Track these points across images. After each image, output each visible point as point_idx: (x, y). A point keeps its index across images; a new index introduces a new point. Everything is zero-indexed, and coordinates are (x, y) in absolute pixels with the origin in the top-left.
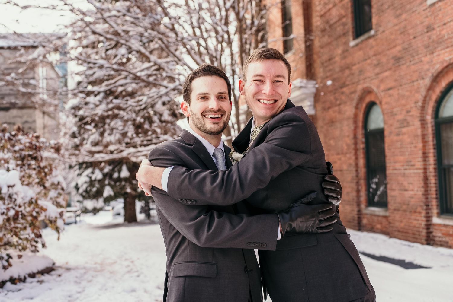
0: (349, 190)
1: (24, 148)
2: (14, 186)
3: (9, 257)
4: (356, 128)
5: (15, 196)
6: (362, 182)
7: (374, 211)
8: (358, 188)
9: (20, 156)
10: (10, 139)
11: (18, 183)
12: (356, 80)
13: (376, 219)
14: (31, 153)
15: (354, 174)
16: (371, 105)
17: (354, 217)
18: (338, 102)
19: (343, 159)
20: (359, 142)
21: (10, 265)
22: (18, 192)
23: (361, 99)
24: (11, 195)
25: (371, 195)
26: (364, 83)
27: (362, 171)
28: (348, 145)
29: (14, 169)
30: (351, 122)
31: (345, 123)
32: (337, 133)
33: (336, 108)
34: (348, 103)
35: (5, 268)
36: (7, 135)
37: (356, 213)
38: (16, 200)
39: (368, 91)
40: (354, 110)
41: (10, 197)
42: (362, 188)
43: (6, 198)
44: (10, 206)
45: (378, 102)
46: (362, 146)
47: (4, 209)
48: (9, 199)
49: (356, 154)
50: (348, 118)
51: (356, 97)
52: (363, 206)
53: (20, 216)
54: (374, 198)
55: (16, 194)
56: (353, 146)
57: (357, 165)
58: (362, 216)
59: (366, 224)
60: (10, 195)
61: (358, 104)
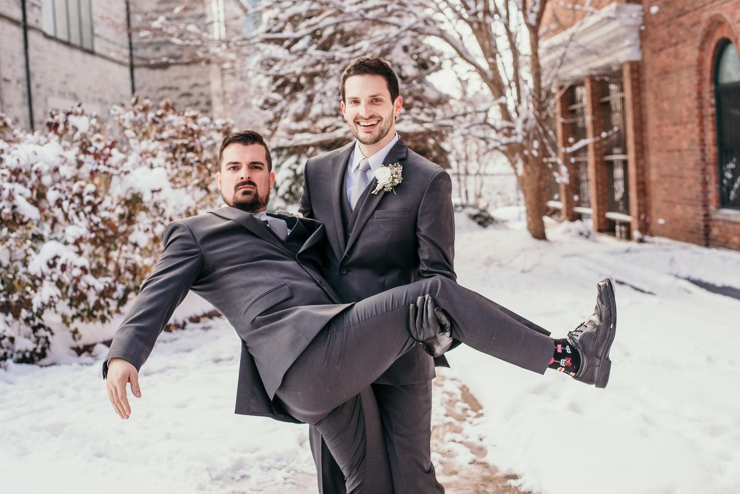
0: (691, 181)
1: (176, 134)
2: (160, 190)
4: (701, 82)
5: (162, 206)
6: (711, 169)
7: (728, 215)
8: (704, 179)
9: (171, 147)
10: (154, 122)
11: (167, 186)
12: (700, 4)
13: (731, 227)
14: (186, 141)
15: (698, 155)
16: (724, 44)
17: (698, 224)
18: (674, 40)
19: (682, 132)
20: (706, 104)
22: (167, 199)
23: (708, 34)
24: (157, 203)
25: (724, 189)
26: (712, 8)
27: (711, 151)
28: (689, 110)
29: (159, 166)
30: (693, 71)
31: (685, 74)
32: (673, 90)
33: (672, 50)
34: (689, 42)
36: (151, 115)
37: (701, 218)
38: (164, 211)
39: (717, 22)
40: (696, 53)
41: (156, 206)
42: (711, 178)
43: (151, 208)
44: (156, 219)
45: (732, 39)
46: (710, 111)
47: (148, 224)
48: (155, 209)
49: (701, 124)
50: (689, 67)
51: (700, 30)
52: (712, 207)
54: (729, 194)
55: (164, 201)
56: (696, 112)
57: (702, 141)
58: (711, 224)
59: (717, 236)
60: (155, 203)
61: (703, 43)
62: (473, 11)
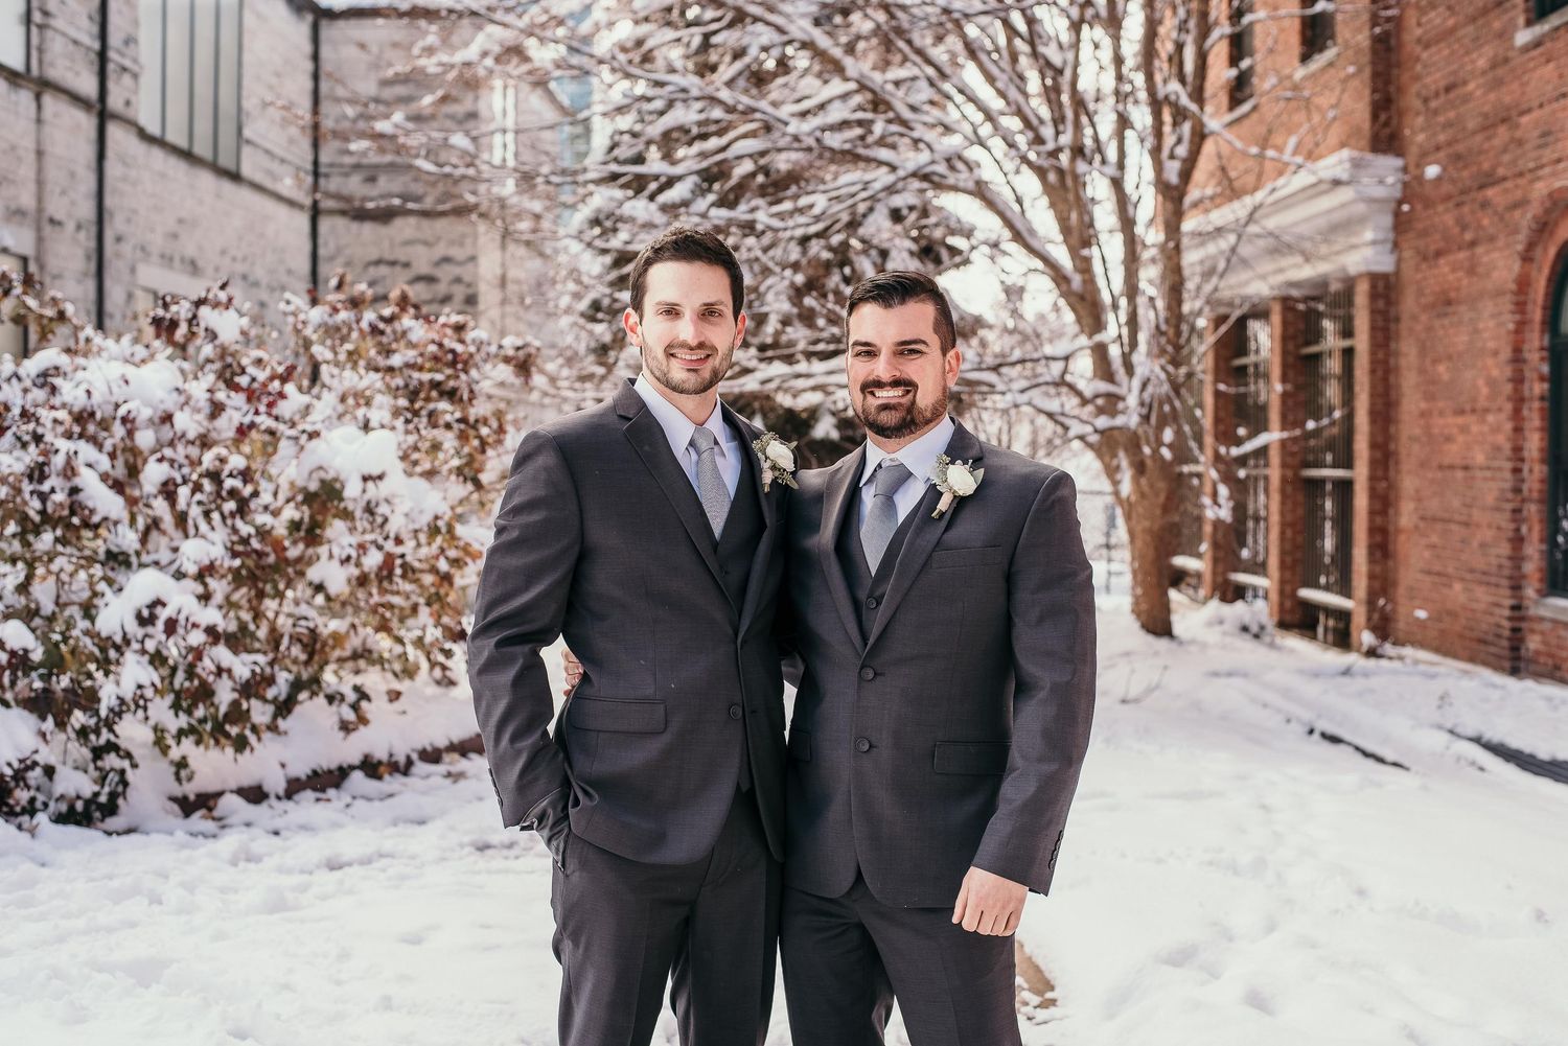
0: (1487, 534)
1: (418, 361)
2: (380, 477)
3: (362, 694)
4: (1521, 327)
5: (383, 509)
6: (1532, 510)
8: (1517, 530)
9: (407, 386)
10: (375, 331)
11: (395, 469)
12: (1531, 165)
14: (439, 377)
15: (1506, 480)
17: (1499, 626)
18: (1468, 236)
19: (1475, 428)
20: (1529, 374)
21: (363, 720)
22: (394, 496)
23: (1543, 228)
24: (373, 504)
25: (1559, 555)
26: (1554, 174)
27: (1536, 473)
28: (1492, 383)
29: (383, 427)
30: (1506, 304)
31: (1488, 307)
32: (1461, 339)
33: (1462, 255)
34: (1500, 243)
35: (346, 727)
36: (369, 316)
37: (1506, 612)
38: (386, 520)
39: (1563, 204)
40: (1516, 266)
41: (369, 510)
42: (1530, 530)
43: (358, 513)
44: (369, 537)
46: (1539, 388)
47: (351, 546)
48: (366, 515)
49: (1517, 414)
50: (1499, 293)
51: (1525, 219)
52: (1530, 592)
53: (398, 571)
55: (387, 501)
56: (1508, 388)
57: (1517, 450)
58: (1525, 626)
59: (1537, 653)
60: (369, 503)
61: (1531, 246)
62: (1050, 146)
